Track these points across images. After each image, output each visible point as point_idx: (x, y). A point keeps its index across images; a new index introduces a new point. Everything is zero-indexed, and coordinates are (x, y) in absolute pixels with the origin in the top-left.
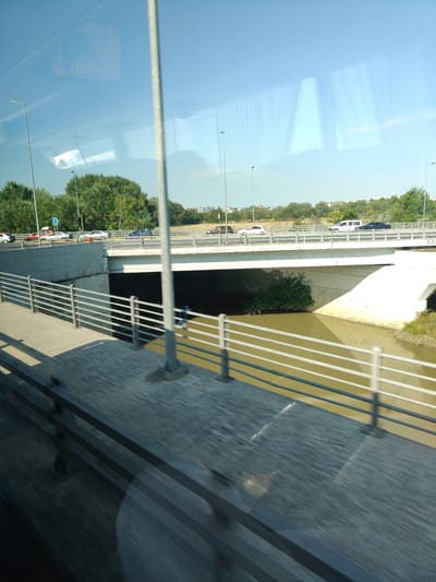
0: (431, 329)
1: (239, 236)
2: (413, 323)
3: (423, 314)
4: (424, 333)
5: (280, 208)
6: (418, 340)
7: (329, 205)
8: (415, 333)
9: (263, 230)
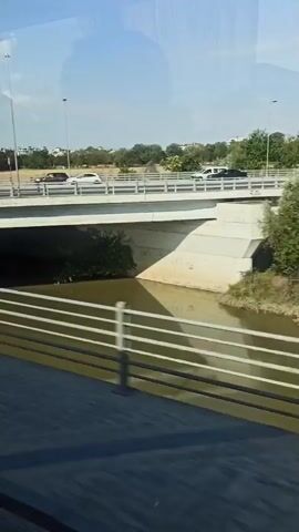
0: (254, 290)
1: (69, 186)
2: (238, 284)
3: (248, 274)
4: (246, 294)
5: (123, 150)
6: (240, 303)
7: (183, 148)
8: (238, 296)
9: (97, 178)
